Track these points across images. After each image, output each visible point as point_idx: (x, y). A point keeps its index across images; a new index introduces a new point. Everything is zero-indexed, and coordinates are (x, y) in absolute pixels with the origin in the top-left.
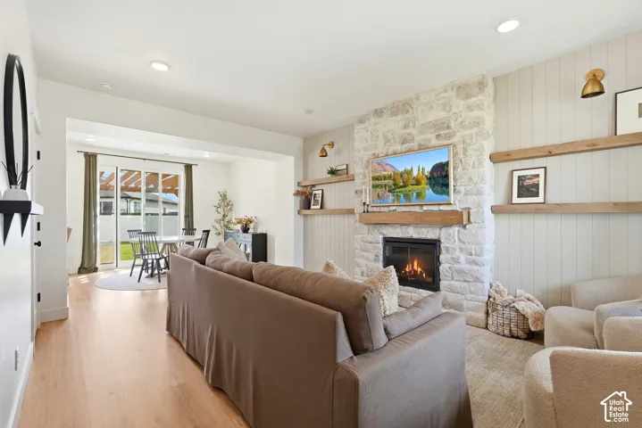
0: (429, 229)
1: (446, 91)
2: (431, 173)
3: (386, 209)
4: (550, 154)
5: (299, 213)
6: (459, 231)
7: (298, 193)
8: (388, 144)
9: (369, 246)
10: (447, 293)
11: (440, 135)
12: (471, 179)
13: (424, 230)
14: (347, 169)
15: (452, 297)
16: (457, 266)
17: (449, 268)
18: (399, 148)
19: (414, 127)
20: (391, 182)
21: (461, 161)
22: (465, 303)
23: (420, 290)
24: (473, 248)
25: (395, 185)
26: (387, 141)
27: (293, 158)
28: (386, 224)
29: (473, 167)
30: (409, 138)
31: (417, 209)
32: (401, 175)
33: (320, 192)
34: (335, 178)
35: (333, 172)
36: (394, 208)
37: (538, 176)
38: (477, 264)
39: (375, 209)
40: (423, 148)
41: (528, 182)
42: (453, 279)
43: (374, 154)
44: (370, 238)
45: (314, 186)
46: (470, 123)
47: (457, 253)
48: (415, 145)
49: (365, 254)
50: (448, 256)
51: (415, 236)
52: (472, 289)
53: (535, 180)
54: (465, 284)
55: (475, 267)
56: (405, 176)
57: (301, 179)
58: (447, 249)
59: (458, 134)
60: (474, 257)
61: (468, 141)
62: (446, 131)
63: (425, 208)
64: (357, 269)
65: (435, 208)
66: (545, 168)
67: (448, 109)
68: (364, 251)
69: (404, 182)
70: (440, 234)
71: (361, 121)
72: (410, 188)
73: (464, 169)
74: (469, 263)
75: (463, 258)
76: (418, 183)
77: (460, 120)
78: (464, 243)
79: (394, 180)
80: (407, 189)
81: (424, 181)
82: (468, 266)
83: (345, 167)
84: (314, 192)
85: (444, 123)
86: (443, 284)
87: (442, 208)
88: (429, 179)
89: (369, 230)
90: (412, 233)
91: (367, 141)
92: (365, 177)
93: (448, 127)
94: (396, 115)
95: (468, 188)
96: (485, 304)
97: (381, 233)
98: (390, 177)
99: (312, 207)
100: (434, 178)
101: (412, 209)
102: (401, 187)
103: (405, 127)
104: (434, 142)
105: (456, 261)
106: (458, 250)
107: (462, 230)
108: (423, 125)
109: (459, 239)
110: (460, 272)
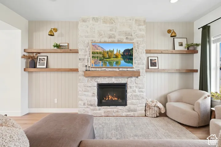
0: (122, 79)
1: (130, 20)
2: (124, 52)
3: (100, 69)
4: (162, 53)
5: (25, 70)
6: (135, 79)
7: (24, 56)
8: (101, 36)
9: (89, 88)
10: (130, 106)
11: (128, 38)
12: (140, 58)
13: (120, 79)
14: (68, 46)
15: (132, 107)
16: (135, 94)
17: (131, 95)
18: (107, 40)
19: (115, 31)
20: (101, 56)
21: (136, 50)
22: (138, 108)
23: (118, 107)
24: (141, 86)
25: (103, 57)
26: (100, 35)
27: (20, 31)
28: (99, 77)
29: (141, 53)
30: (113, 36)
31: (117, 70)
32: (108, 52)
33: (46, 57)
34: (59, 50)
35: (58, 46)
36: (105, 69)
37: (156, 60)
38: (142, 92)
39: (93, 69)
40: (120, 42)
41: (153, 61)
42: (133, 99)
43: (92, 40)
44: (89, 85)
45: (39, 53)
46: (140, 36)
47: (135, 88)
48: (116, 40)
49: (86, 93)
50: (131, 90)
51: (115, 82)
52: (141, 102)
53: (155, 61)
54: (138, 101)
55: (142, 93)
56: (110, 53)
57: (26, 47)
58: (131, 87)
59: (135, 39)
60: (141, 89)
61: (139, 43)
62: (130, 37)
63: (121, 69)
64: (80, 102)
65: (125, 69)
66: (158, 57)
67: (131, 27)
68: (85, 91)
69: (109, 56)
70: (127, 81)
71: (84, 21)
72: (112, 59)
73: (137, 54)
74: (140, 92)
75: (137, 90)
76: (116, 57)
77: (136, 34)
78: (137, 84)
79: (103, 55)
80: (110, 59)
81: (120, 56)
82: (139, 93)
83: (67, 45)
84: (39, 57)
85: (129, 33)
86: (129, 102)
87: (128, 69)
88: (123, 55)
89: (88, 81)
90: (114, 81)
91: (88, 33)
92: (86, 52)
93: (131, 35)
94: (106, 23)
95: (139, 62)
96: (145, 107)
97: (96, 82)
98: (100, 53)
99: (38, 67)
100: (125, 55)
101: (114, 69)
102: (107, 58)
103: (111, 30)
104: (125, 40)
105: (134, 91)
106: (135, 87)
107: (137, 79)
108: (120, 32)
109: (135, 82)
110: (136, 96)
